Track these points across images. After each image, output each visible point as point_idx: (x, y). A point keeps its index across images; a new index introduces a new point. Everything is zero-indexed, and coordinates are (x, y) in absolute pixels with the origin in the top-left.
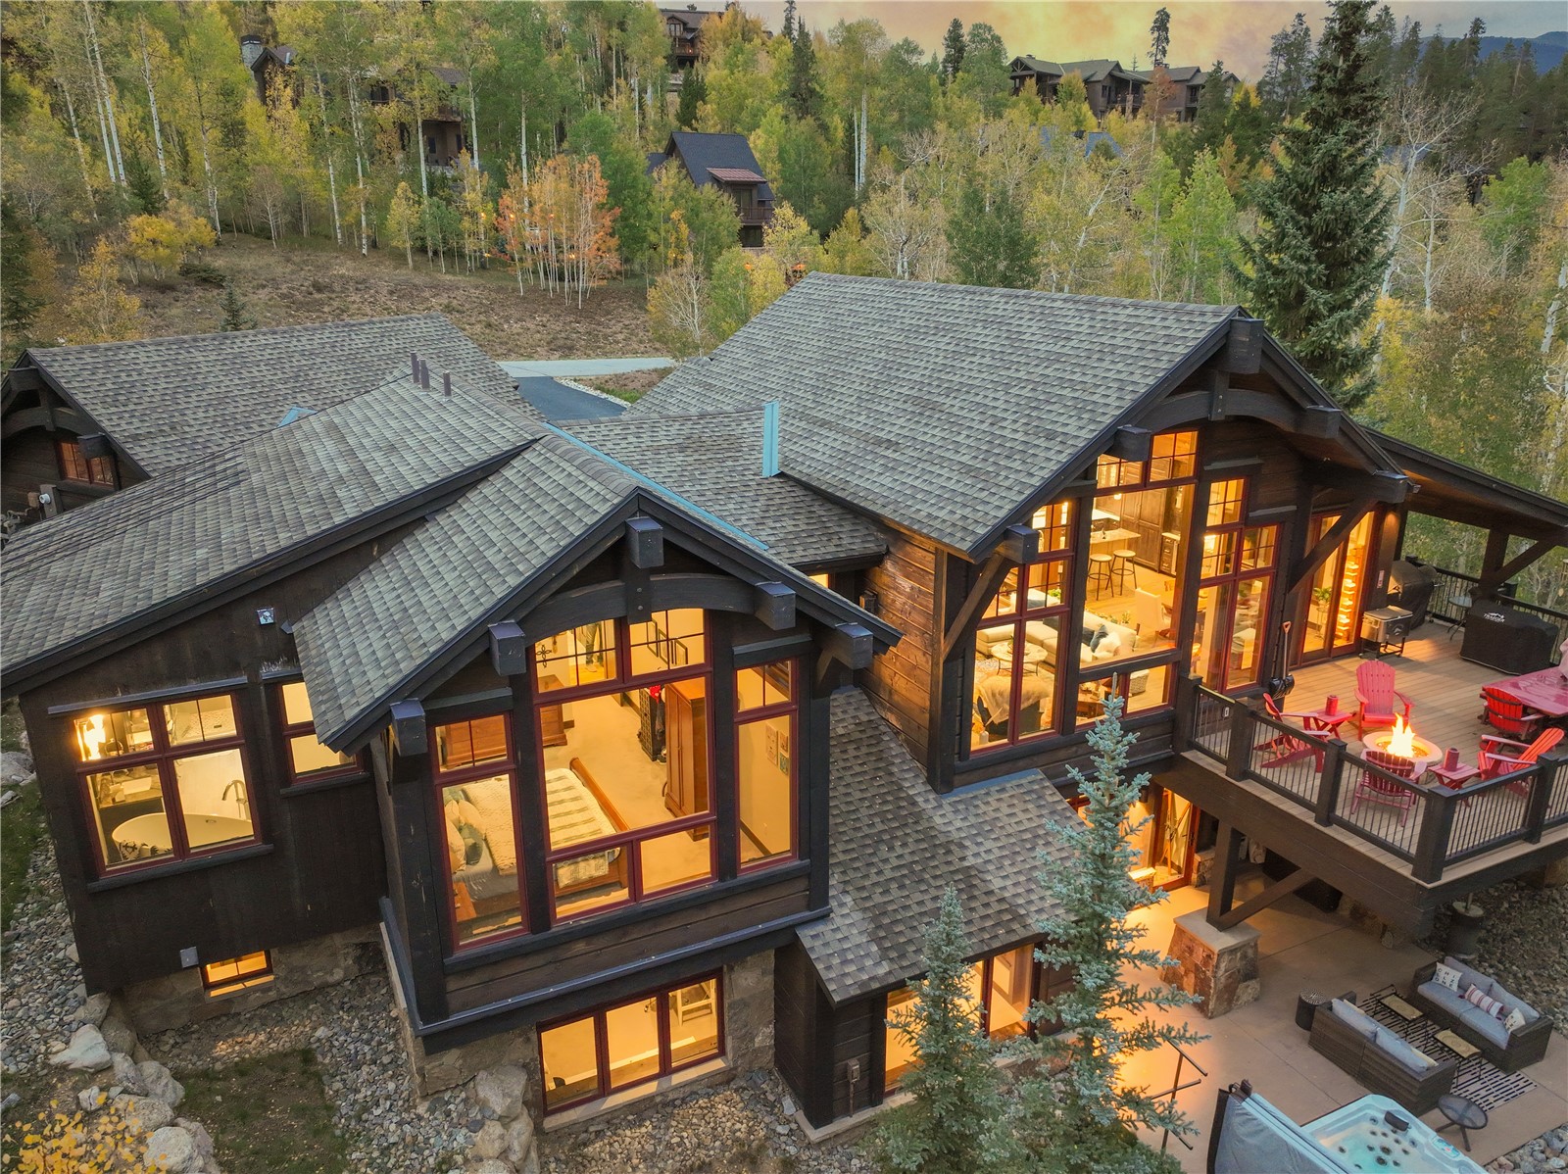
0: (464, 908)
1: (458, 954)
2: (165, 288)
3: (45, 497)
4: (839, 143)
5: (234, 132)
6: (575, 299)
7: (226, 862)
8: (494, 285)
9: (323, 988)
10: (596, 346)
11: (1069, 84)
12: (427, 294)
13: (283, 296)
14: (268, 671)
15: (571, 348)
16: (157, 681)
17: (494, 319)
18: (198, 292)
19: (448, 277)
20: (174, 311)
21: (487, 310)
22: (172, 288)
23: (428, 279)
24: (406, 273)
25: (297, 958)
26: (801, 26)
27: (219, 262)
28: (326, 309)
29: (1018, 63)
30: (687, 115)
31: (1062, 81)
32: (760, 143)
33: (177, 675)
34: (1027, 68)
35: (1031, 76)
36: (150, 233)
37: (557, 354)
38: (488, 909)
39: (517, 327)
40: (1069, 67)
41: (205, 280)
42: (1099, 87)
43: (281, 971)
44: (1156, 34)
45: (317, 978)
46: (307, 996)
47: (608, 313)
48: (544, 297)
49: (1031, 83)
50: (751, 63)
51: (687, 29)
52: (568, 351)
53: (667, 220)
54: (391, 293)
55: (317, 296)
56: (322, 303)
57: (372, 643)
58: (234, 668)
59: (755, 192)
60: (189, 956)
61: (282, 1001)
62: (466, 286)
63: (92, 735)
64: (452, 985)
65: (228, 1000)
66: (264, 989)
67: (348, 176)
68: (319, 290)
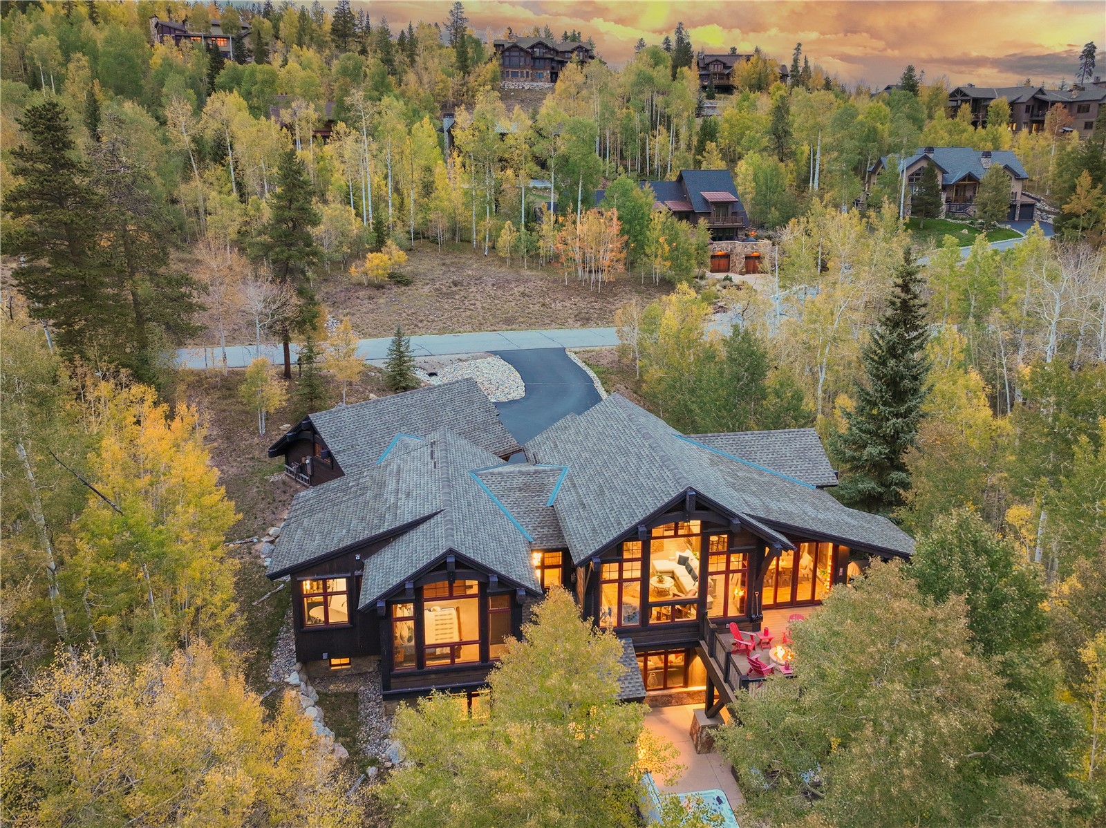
0: (399, 657)
1: (395, 672)
2: (379, 287)
3: (308, 461)
4: (804, 162)
5: (428, 188)
6: (597, 287)
7: (339, 628)
8: (550, 279)
9: (366, 673)
10: (604, 318)
11: (997, 106)
12: (513, 286)
13: (437, 290)
14: (357, 573)
15: (588, 319)
16: (326, 573)
17: (548, 301)
18: (395, 289)
19: (528, 273)
20: (382, 301)
21: (544, 294)
22: (382, 287)
23: (515, 276)
24: (504, 272)
25: (359, 661)
26: (806, 62)
27: (406, 271)
28: (457, 297)
29: (958, 92)
30: (701, 149)
31: (992, 103)
32: (743, 169)
33: (331, 572)
34: (965, 95)
35: (966, 101)
36: (376, 262)
37: (579, 323)
38: (407, 659)
39: (559, 305)
40: (1002, 91)
41: (399, 282)
42: (1023, 107)
43: (353, 664)
44: (1084, 61)
45: (364, 669)
46: (360, 675)
47: (615, 295)
48: (579, 285)
49: (966, 108)
50: (753, 106)
51: (726, 67)
52: (584, 320)
53: (657, 242)
54: (493, 285)
55: (454, 289)
56: (455, 293)
57: (379, 578)
58: (347, 572)
59: (730, 207)
60: (325, 656)
61: (352, 675)
62: (534, 278)
63: (307, 586)
64: (392, 681)
65: (336, 671)
66: (348, 670)
67: (481, 216)
68: (456, 285)
